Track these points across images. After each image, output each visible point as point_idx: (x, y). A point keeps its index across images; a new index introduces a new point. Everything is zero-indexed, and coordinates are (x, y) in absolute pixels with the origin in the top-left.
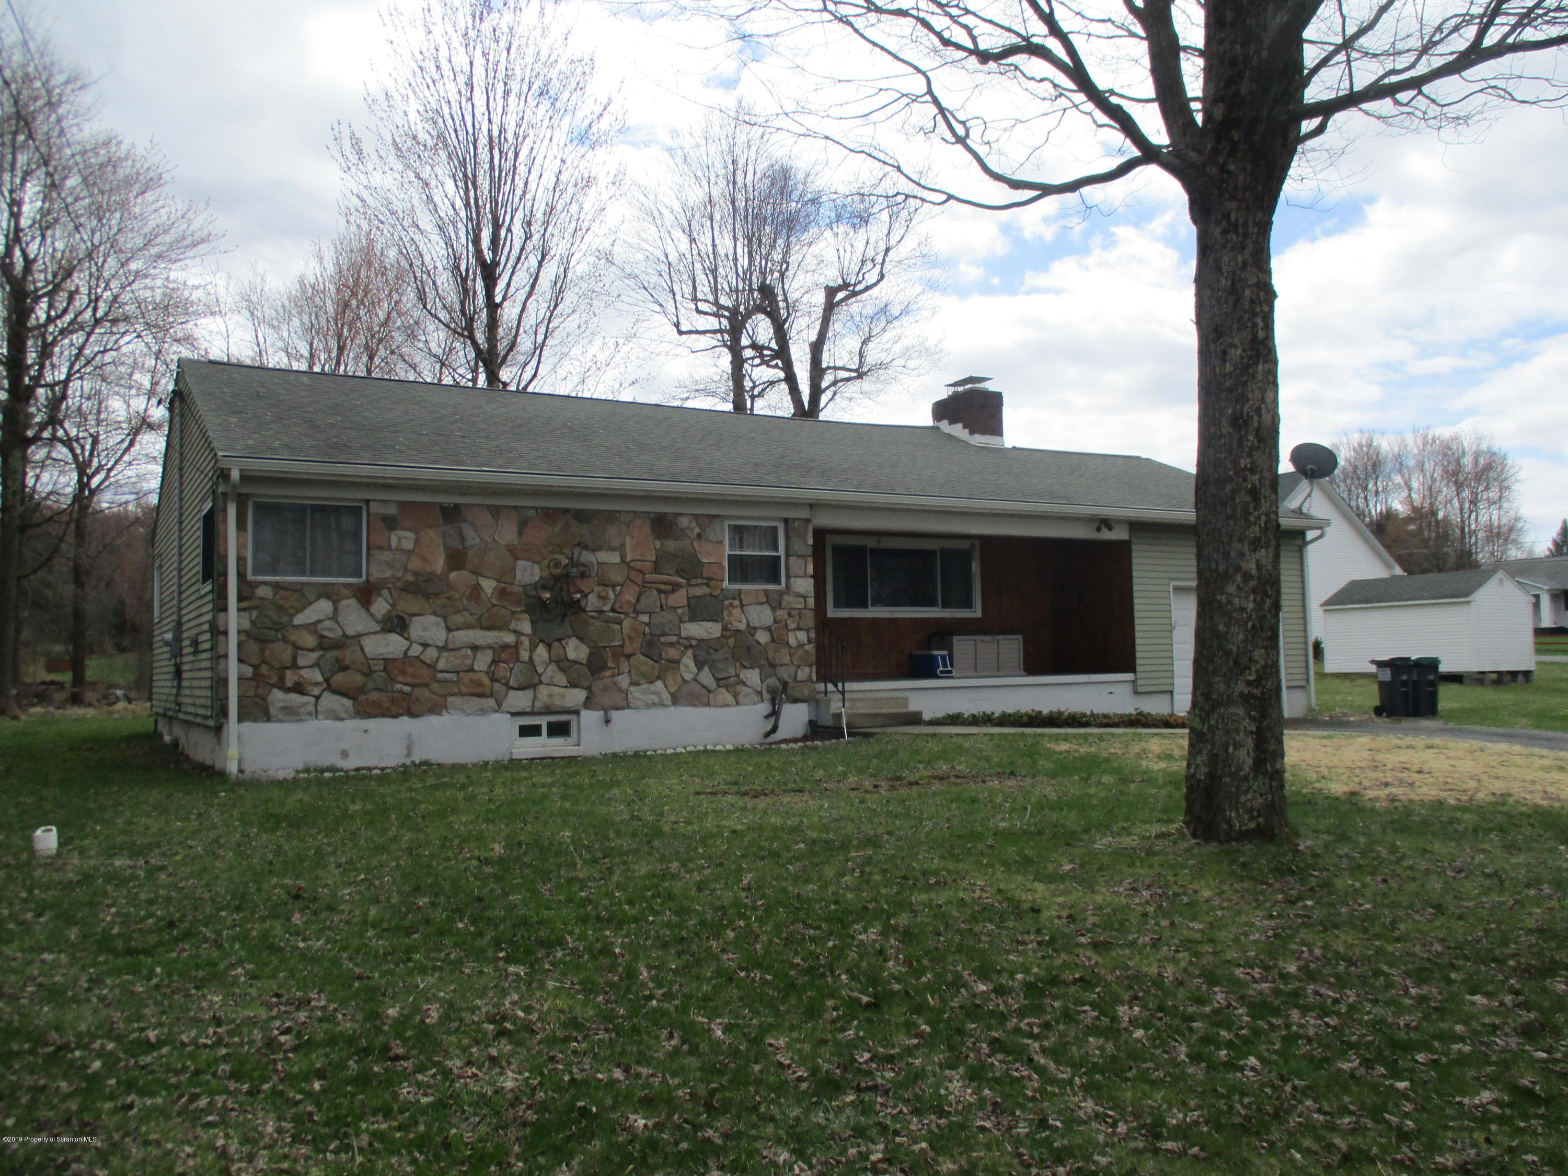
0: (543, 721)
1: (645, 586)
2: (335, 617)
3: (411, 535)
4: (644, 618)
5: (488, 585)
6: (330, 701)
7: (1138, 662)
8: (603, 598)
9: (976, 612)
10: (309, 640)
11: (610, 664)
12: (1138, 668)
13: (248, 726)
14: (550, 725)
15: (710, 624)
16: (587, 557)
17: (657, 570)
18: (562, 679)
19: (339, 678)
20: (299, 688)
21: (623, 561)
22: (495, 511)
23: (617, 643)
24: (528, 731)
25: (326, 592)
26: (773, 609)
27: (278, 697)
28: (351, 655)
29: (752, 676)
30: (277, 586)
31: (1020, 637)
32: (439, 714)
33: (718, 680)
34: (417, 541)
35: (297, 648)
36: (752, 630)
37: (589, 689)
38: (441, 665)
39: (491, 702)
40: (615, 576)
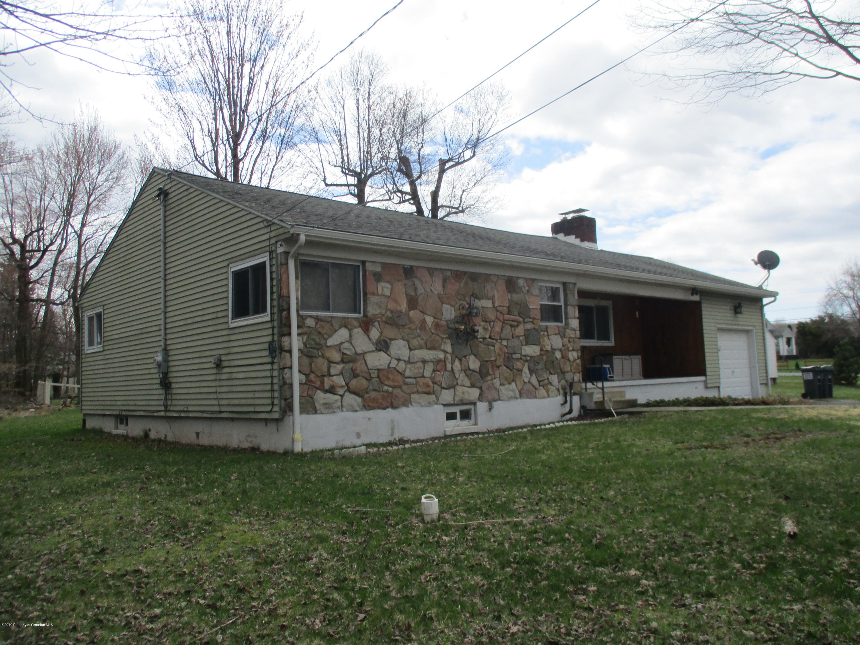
0: (457, 410)
1: (504, 322)
2: (350, 341)
3: (388, 286)
4: (505, 343)
5: (429, 320)
6: (350, 399)
7: (708, 370)
8: (485, 330)
9: (611, 343)
10: (336, 357)
11: (490, 372)
12: (708, 374)
13: (304, 416)
14: (462, 412)
15: (535, 347)
16: (477, 303)
17: (509, 313)
18: (467, 382)
19: (354, 383)
20: (332, 390)
21: (494, 306)
22: (431, 271)
23: (493, 358)
24: (451, 416)
25: (345, 324)
26: (562, 338)
27: (320, 397)
28: (359, 366)
29: (554, 379)
30: (317, 319)
31: (639, 357)
32: (407, 406)
33: (539, 381)
34: (392, 289)
35: (330, 362)
36: (553, 350)
37: (481, 388)
38: (407, 373)
39: (433, 397)
40: (492, 316)
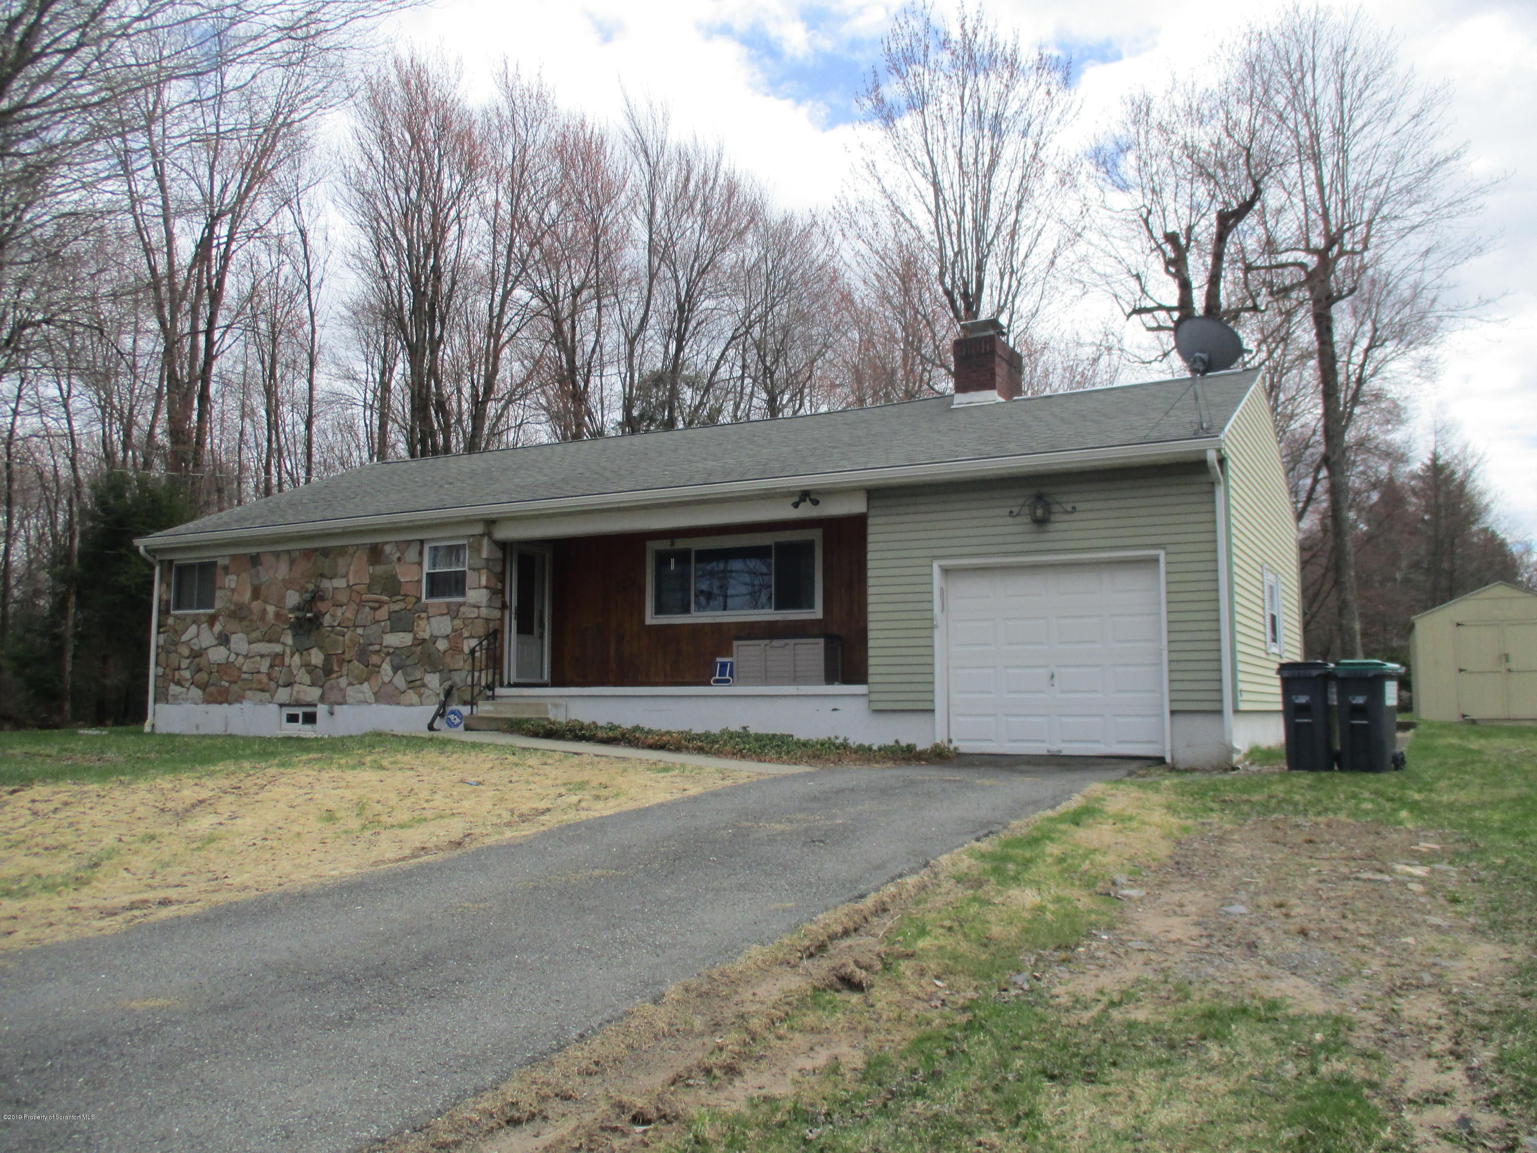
0: (299, 711)
1: (361, 604)
2: (198, 636)
3: (234, 577)
4: (360, 631)
5: (271, 609)
6: (193, 691)
7: (871, 670)
8: (333, 616)
9: (817, 613)
10: (187, 651)
11: (336, 668)
12: (871, 679)
13: (160, 707)
14: (305, 714)
15: (401, 634)
16: (326, 584)
17: (370, 590)
18: (307, 679)
19: (197, 677)
20: (179, 683)
21: (348, 585)
22: (277, 554)
23: (340, 651)
24: (292, 718)
25: (196, 620)
26: (453, 619)
27: (174, 689)
28: (203, 661)
29: (433, 680)
30: (176, 617)
32: (242, 703)
33: (409, 682)
34: (238, 581)
35: (181, 656)
36: (434, 639)
37: (322, 687)
38: (245, 668)
39: (267, 695)
40: (342, 598)
